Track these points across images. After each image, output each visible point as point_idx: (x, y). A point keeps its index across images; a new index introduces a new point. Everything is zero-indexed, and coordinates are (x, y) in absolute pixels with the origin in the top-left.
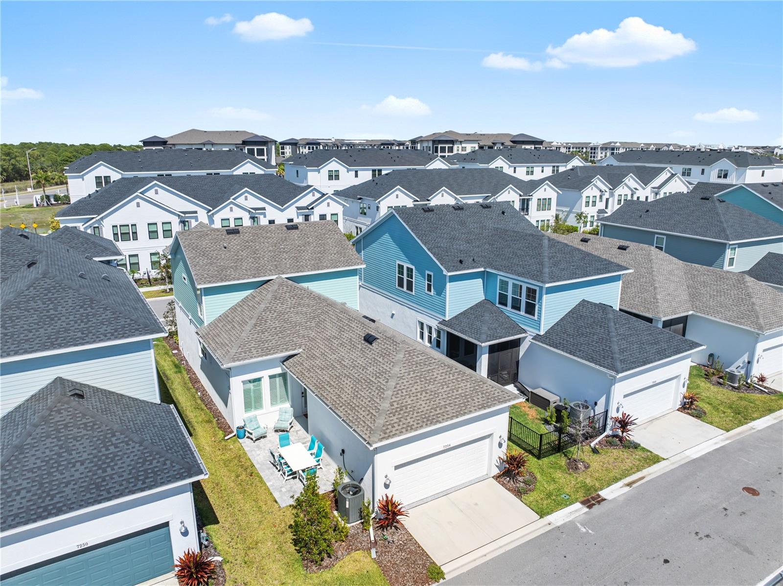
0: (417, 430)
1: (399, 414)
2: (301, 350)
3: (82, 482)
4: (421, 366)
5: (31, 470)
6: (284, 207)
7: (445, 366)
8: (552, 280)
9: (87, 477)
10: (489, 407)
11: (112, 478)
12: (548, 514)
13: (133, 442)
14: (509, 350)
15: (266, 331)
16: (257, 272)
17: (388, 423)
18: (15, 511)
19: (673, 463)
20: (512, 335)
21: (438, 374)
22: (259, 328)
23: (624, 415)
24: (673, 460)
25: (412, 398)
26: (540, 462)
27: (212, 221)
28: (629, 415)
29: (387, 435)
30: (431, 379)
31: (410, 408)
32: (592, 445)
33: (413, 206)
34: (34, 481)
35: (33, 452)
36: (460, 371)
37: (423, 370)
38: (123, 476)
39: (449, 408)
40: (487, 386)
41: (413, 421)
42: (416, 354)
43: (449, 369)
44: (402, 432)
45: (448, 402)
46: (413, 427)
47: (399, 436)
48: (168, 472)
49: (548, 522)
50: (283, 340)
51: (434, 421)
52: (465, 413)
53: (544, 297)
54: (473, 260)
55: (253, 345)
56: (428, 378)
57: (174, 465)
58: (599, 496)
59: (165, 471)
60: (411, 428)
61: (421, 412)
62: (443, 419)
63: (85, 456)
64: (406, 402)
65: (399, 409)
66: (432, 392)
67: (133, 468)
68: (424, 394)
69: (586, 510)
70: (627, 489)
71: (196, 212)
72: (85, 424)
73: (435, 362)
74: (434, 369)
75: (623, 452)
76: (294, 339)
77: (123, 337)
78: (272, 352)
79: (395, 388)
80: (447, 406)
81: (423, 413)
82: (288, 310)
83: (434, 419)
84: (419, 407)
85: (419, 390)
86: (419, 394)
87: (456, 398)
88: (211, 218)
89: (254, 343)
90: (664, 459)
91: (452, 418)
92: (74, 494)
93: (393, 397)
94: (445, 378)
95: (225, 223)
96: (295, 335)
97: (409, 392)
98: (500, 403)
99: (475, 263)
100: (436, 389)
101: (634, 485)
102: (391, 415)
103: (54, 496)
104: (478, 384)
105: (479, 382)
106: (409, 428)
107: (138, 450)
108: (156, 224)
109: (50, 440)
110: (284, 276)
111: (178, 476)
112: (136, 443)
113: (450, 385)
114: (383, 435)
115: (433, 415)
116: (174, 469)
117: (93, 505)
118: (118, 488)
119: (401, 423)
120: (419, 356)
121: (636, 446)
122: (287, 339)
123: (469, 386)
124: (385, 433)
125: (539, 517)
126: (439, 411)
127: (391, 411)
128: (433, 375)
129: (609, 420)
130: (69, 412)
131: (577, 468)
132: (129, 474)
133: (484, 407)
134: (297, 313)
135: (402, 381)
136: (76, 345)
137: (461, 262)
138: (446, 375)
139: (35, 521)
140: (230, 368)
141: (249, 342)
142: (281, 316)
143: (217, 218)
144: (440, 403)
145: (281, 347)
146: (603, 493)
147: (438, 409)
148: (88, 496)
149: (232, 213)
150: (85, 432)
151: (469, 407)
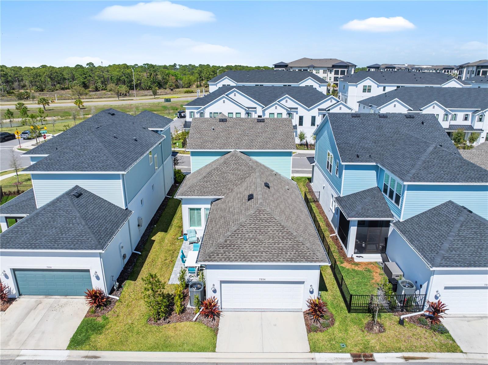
0: (232, 262)
1: (227, 248)
2: (223, 197)
3: (51, 237)
4: (263, 221)
5: (36, 226)
6: (310, 108)
7: (281, 225)
8: (413, 180)
9: (54, 235)
10: (296, 261)
11: (63, 239)
12: (318, 352)
13: (81, 224)
14: (378, 228)
15: (209, 181)
16: (224, 146)
17: (215, 252)
18: (21, 242)
19: (469, 359)
20: (379, 217)
21: (271, 230)
22: (206, 179)
23: (439, 303)
24: (471, 356)
25: (242, 241)
26: (348, 315)
27: (264, 114)
28: (443, 304)
29: (210, 259)
30: (264, 232)
31: (237, 247)
32: (402, 317)
33: (407, 113)
34: (34, 231)
35: (40, 218)
36: (290, 232)
37: (262, 225)
38: (68, 239)
39: (264, 254)
40: (304, 247)
41: (233, 256)
42: (264, 213)
43: (282, 229)
44: (221, 260)
45: (267, 250)
46: (231, 259)
47: (218, 262)
48: (87, 244)
49: (312, 357)
50: (216, 189)
51: (248, 259)
52: (275, 260)
53: (406, 192)
54: (370, 156)
55: (197, 188)
56: (262, 231)
57: (92, 241)
58: (372, 356)
59: (86, 243)
60: (229, 260)
61: (243, 251)
62: (255, 260)
63: (59, 225)
64: (237, 242)
65: (228, 245)
66: (259, 240)
67: (74, 237)
68: (252, 240)
69: (351, 361)
70: (403, 361)
71: (255, 108)
72: (67, 210)
73: (274, 221)
74: (271, 226)
75: (426, 331)
76: (223, 190)
77: (105, 170)
78: (206, 194)
79: (235, 231)
80: (263, 253)
81: (244, 252)
82: (229, 171)
83: (248, 258)
84: (244, 248)
85: (251, 237)
86: (249, 239)
87: (274, 249)
88: (264, 112)
89: (199, 187)
90: (462, 352)
91: (261, 261)
92: (45, 241)
93: (230, 237)
94: (275, 234)
95: (272, 116)
96: (225, 187)
97: (243, 236)
98: (307, 261)
99: (370, 158)
100: (263, 239)
101: (410, 361)
102: (221, 248)
103: (37, 240)
104: (298, 243)
105: (299, 243)
106: (228, 259)
107: (81, 229)
108: (233, 113)
109: (50, 214)
110: (239, 150)
111: (90, 247)
112: (82, 225)
113: (276, 239)
114: (208, 258)
115: (249, 256)
116: (91, 243)
117: (49, 249)
118: (63, 244)
119: (224, 254)
120: (265, 215)
121: (443, 331)
122: (219, 189)
123: (289, 243)
124: (210, 258)
125: (309, 351)
126: (255, 254)
127: (222, 245)
128: (267, 230)
129: (426, 303)
130: (64, 202)
131: (372, 329)
132: (71, 239)
133: (291, 261)
134: (233, 174)
135: (243, 228)
136: (82, 171)
137: (358, 156)
138: (277, 232)
139: (25, 249)
140: (182, 199)
141: (196, 186)
142: (222, 174)
143: (267, 113)
144: (260, 249)
145: (212, 193)
146: (376, 356)
147: (256, 252)
148: (50, 244)
149: (276, 110)
150: (65, 214)
151: (279, 257)
